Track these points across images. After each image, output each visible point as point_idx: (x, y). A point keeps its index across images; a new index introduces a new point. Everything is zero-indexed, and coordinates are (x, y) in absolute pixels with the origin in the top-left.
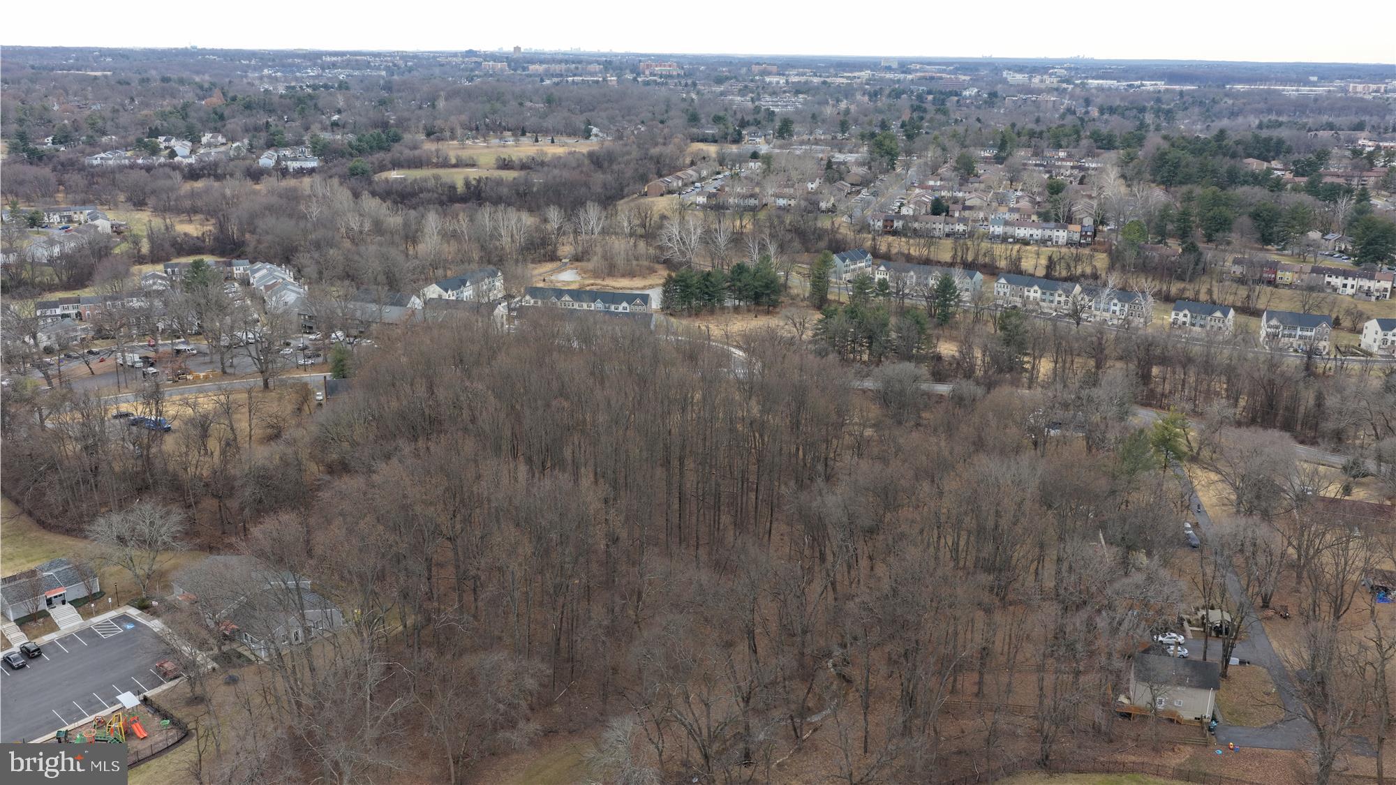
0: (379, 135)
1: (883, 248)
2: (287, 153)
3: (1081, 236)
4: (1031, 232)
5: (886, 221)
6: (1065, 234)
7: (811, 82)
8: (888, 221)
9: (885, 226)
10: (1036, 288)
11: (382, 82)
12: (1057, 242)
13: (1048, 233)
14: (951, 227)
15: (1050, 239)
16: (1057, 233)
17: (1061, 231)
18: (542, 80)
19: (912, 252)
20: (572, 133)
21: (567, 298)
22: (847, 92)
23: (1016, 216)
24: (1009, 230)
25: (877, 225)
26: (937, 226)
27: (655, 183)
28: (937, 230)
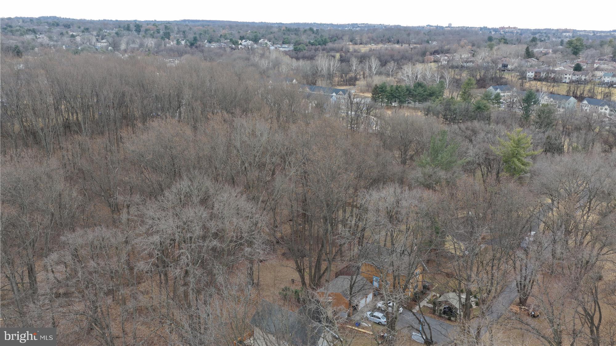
2: (286, 46)
8: (537, 73)
20: (421, 43)
25: (531, 74)
26: (568, 76)
27: (429, 56)
28: (568, 78)
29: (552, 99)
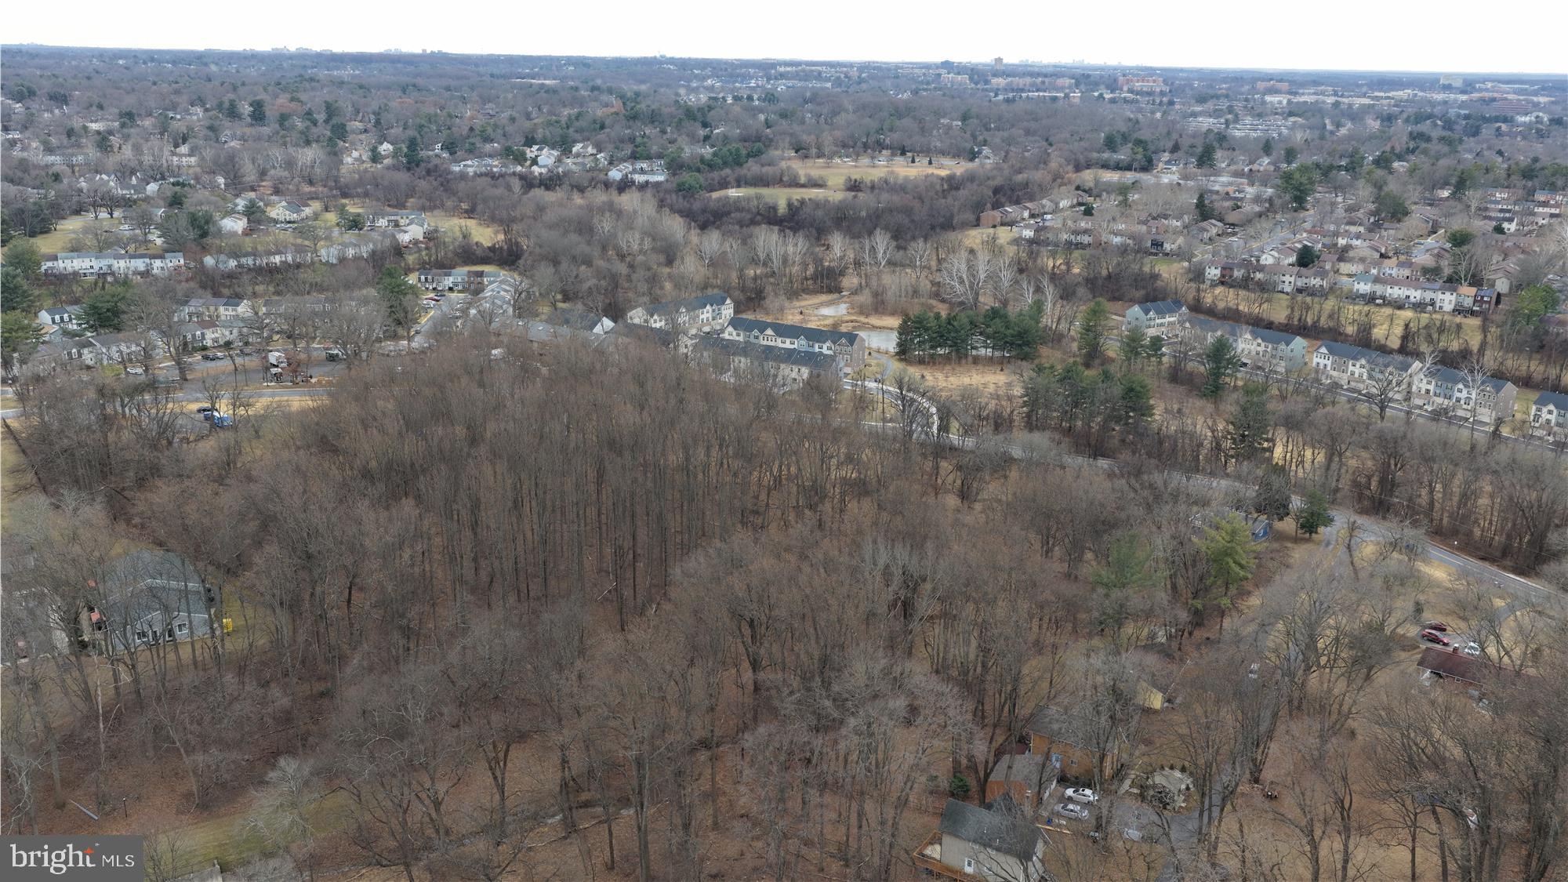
0: (737, 150)
1: (1208, 299)
2: (644, 166)
3: (1475, 301)
4: (1408, 293)
5: (1223, 269)
6: (1453, 298)
7: (1324, 102)
8: (1227, 269)
9: (1223, 276)
10: (1363, 361)
11: (808, 94)
12: (1441, 308)
13: (1429, 295)
14: (1305, 281)
15: (1433, 303)
16: (1441, 296)
17: (1448, 294)
18: (996, 95)
19: (1241, 308)
20: (957, 153)
21: (769, 332)
22: (1356, 116)
23: (1407, 272)
24: (1379, 289)
25: (1213, 273)
26: (1287, 278)
27: (992, 213)
28: (1287, 283)
29: (1260, 341)
